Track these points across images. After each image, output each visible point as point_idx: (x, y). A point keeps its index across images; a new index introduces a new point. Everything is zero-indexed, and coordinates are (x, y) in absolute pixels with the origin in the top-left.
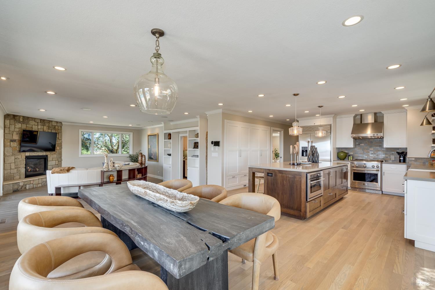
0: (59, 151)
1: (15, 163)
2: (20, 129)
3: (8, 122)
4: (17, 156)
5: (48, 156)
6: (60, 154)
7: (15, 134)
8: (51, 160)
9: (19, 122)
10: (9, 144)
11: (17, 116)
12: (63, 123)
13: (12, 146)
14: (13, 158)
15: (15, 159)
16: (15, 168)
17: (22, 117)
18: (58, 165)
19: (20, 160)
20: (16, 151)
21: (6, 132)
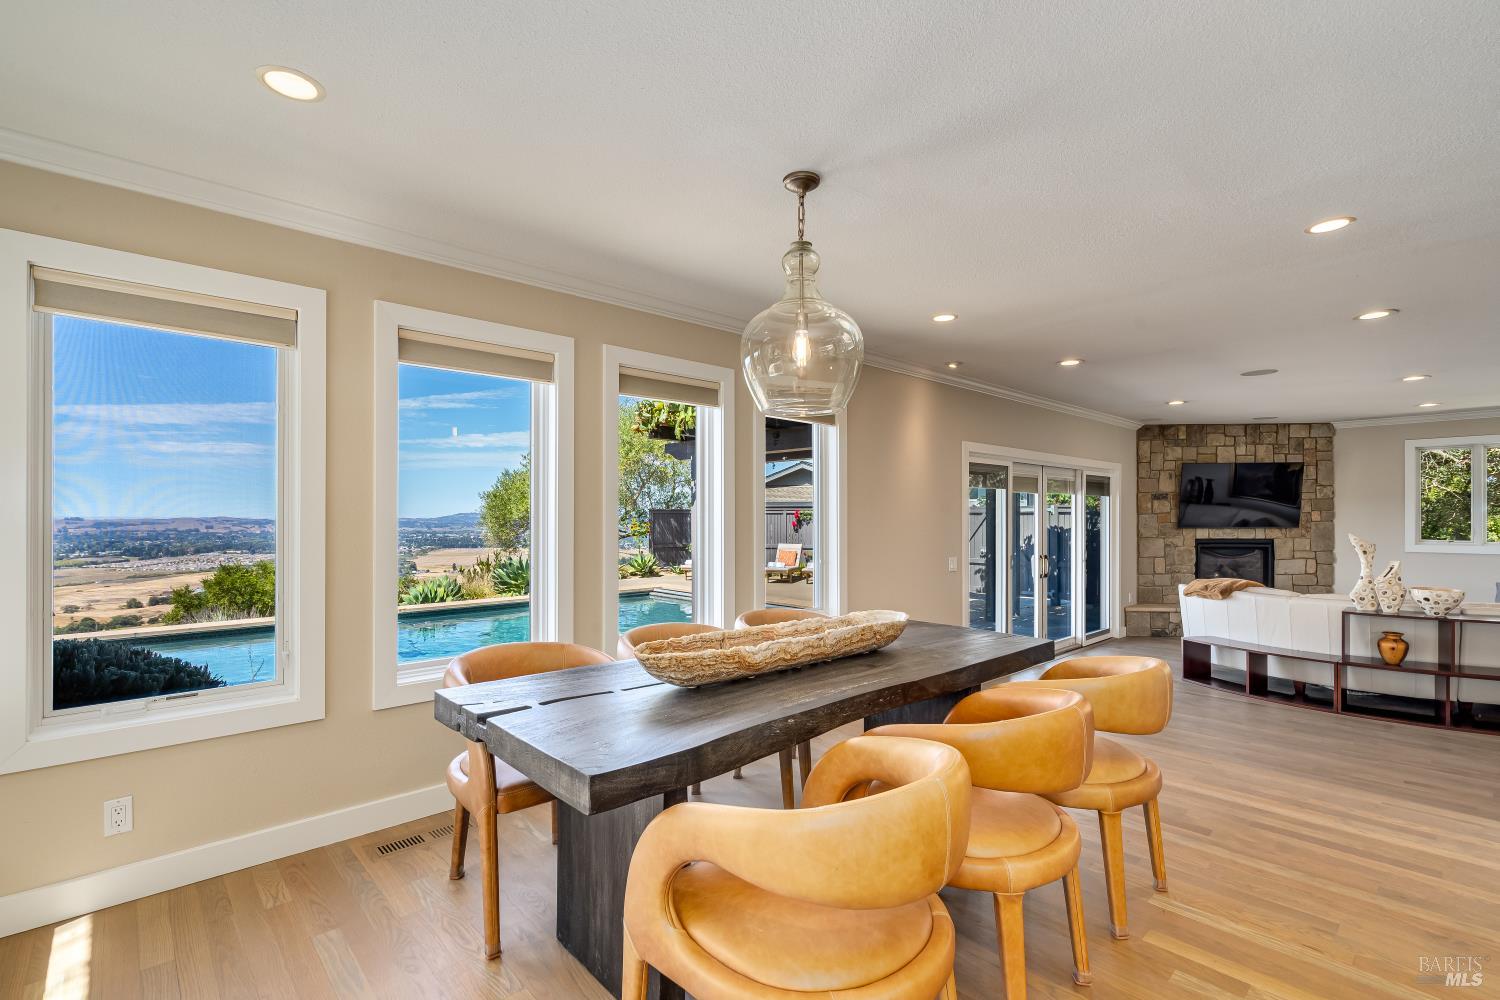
0: (1320, 527)
1: (1165, 557)
2: (1179, 462)
3: (1146, 446)
4: (1171, 540)
5: (1276, 542)
6: (1328, 537)
7: (1164, 476)
8: (1287, 555)
9: (1177, 443)
10: (1149, 505)
11: (1172, 426)
12: (1338, 426)
13: (1159, 512)
14: (1160, 543)
15: (1166, 545)
16: (1167, 572)
17: (1184, 428)
18: (1315, 574)
19: (1180, 551)
20: (1169, 524)
21: (1143, 473)
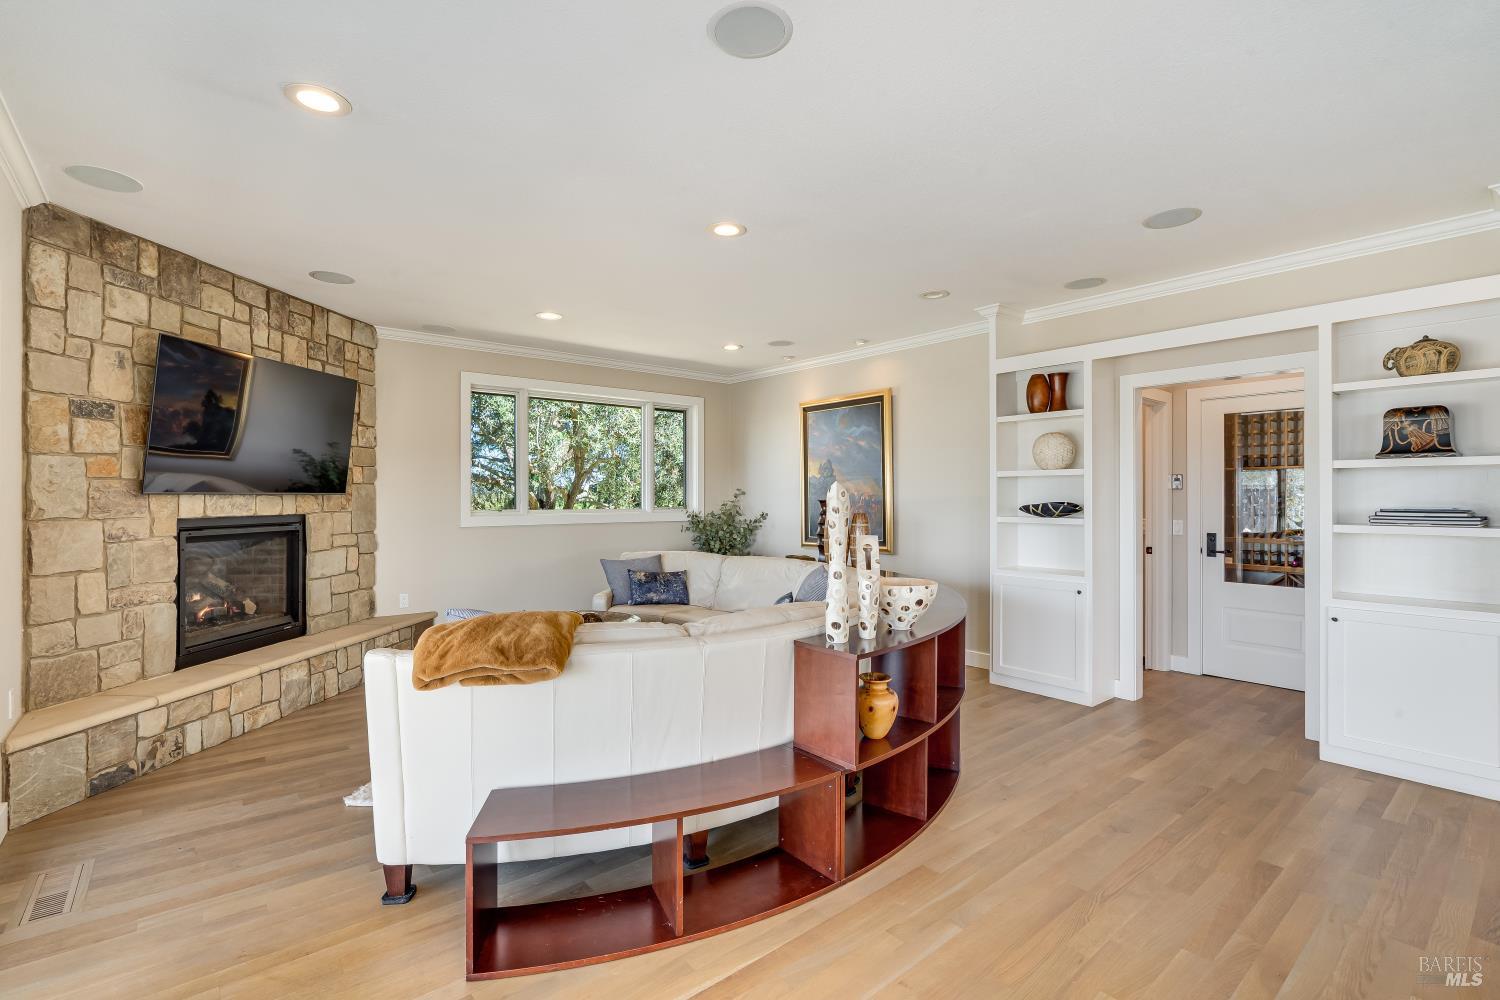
0: (363, 493)
1: (106, 569)
2: (140, 332)
3: (50, 265)
4: (119, 524)
5: (310, 520)
6: (369, 509)
7: (104, 359)
8: (326, 545)
9: (137, 283)
10: (63, 430)
11: (122, 235)
12: (381, 332)
13: (89, 449)
14: (93, 532)
15: (110, 539)
16: (111, 607)
17: (153, 252)
18: (357, 572)
19: (140, 550)
20: (116, 484)
21: (45, 333)
